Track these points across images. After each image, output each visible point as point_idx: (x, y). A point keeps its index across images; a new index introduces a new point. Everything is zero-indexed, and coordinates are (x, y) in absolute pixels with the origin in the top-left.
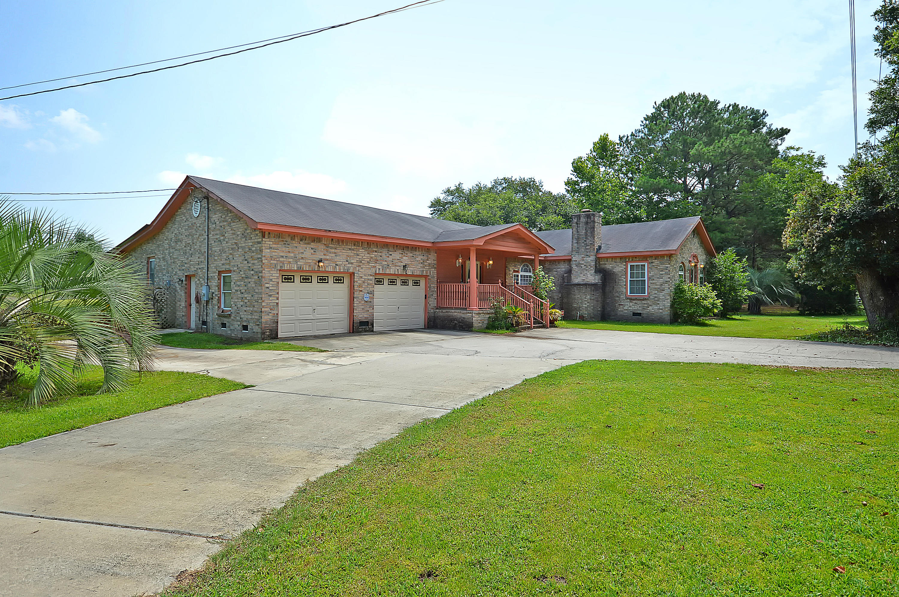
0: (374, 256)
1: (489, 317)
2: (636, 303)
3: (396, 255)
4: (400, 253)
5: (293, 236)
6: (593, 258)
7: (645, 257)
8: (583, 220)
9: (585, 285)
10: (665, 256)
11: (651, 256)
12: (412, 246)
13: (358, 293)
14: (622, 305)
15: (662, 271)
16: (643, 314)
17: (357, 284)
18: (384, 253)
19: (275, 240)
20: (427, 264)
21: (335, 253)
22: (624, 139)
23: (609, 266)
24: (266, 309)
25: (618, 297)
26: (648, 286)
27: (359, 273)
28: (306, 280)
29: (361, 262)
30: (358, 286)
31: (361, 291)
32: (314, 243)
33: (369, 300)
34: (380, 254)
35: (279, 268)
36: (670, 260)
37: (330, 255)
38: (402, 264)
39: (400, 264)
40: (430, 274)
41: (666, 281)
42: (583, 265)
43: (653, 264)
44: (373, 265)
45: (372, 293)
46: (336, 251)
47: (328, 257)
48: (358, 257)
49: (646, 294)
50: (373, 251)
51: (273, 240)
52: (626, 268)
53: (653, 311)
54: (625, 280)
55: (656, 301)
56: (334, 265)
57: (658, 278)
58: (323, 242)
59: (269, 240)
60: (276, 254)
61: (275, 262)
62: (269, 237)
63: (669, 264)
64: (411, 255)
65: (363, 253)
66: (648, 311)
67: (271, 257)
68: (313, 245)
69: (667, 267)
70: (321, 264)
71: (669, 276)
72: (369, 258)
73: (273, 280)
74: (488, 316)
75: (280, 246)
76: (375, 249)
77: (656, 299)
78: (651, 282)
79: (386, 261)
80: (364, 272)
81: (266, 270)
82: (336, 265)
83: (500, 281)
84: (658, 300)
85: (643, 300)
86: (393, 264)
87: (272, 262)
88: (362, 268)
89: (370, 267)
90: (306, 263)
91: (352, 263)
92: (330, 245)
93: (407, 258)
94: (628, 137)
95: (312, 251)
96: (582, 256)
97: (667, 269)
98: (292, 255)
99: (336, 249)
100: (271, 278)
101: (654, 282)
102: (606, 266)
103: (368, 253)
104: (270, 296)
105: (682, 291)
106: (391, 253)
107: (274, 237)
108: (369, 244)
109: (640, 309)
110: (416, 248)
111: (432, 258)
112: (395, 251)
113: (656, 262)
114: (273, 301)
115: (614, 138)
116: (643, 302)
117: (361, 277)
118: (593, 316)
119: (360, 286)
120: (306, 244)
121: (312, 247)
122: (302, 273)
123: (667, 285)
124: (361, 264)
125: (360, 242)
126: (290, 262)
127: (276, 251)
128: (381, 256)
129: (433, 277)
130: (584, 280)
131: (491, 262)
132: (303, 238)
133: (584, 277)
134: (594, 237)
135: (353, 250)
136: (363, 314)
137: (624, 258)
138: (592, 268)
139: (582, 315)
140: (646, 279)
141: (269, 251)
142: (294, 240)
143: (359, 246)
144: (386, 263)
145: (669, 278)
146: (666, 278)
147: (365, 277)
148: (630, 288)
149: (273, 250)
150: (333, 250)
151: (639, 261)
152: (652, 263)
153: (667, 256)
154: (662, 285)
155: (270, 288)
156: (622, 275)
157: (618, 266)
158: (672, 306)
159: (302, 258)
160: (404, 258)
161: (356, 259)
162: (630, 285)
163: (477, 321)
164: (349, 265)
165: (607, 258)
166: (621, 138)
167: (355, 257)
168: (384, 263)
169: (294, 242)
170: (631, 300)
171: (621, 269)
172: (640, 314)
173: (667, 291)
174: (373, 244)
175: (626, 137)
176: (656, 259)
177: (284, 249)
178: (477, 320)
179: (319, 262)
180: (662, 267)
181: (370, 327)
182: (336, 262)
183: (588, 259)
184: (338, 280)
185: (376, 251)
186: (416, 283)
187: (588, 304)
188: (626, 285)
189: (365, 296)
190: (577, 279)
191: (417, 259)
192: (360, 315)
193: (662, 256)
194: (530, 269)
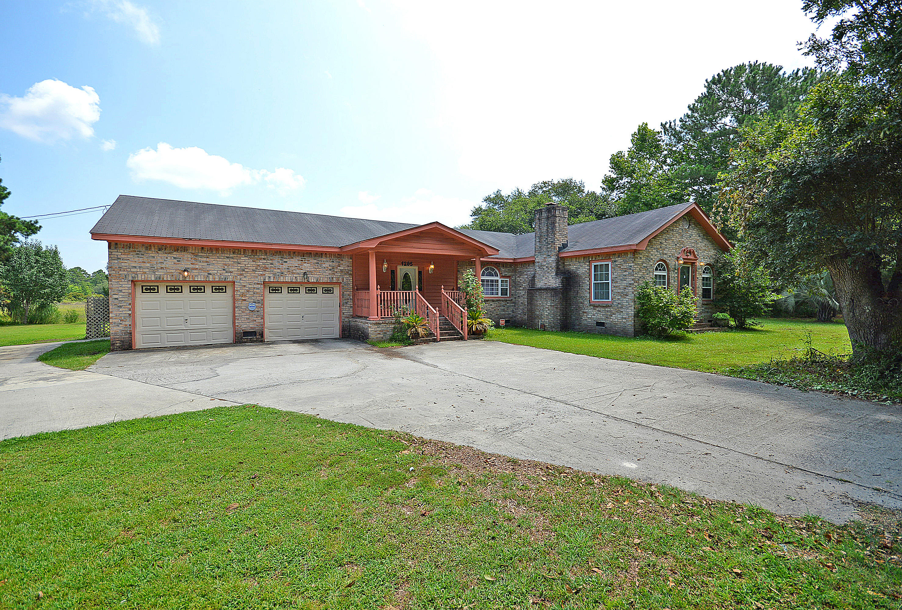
0: (262, 264)
1: (394, 328)
2: (599, 311)
3: (294, 262)
4: (298, 260)
5: (148, 246)
6: (553, 258)
7: (608, 255)
8: (544, 215)
9: (546, 289)
10: (629, 253)
11: (614, 254)
12: (316, 252)
13: (240, 302)
14: (585, 312)
15: (626, 271)
16: (606, 324)
17: (239, 293)
18: (276, 261)
19: (124, 250)
20: (337, 270)
21: (207, 262)
22: (668, 126)
23: (573, 267)
24: (115, 321)
25: (581, 303)
26: (612, 291)
27: (241, 282)
28: (174, 289)
29: (244, 271)
30: (239, 295)
31: (245, 300)
32: (178, 252)
33: (257, 309)
34: (271, 262)
35: (130, 278)
36: (635, 258)
37: (200, 264)
38: (301, 271)
39: (298, 271)
40: (343, 281)
41: (630, 284)
42: (545, 267)
43: (617, 263)
44: (261, 273)
45: (262, 302)
46: (208, 260)
47: (197, 267)
48: (239, 265)
49: (610, 300)
50: (261, 259)
51: (122, 251)
52: (590, 269)
53: (616, 320)
54: (588, 283)
55: (620, 308)
56: (207, 274)
57: (621, 280)
58: (190, 251)
59: (116, 251)
60: (127, 264)
61: (126, 273)
62: (116, 248)
63: (633, 262)
64: (315, 261)
65: (246, 261)
66: (611, 320)
67: (119, 267)
68: (175, 254)
69: (631, 266)
70: (186, 273)
71: (633, 277)
72: (256, 266)
73: (123, 291)
74: (393, 326)
75: (132, 256)
76: (263, 257)
77: (620, 306)
78: (614, 284)
79: (279, 269)
80: (249, 280)
81: (113, 281)
82: (208, 274)
83: (443, 287)
84: (621, 307)
85: (607, 306)
86: (289, 271)
87: (120, 272)
88: (245, 277)
89: (257, 275)
90: (167, 274)
91: (231, 272)
92: (199, 254)
93: (309, 265)
94: (670, 123)
95: (175, 261)
96: (545, 256)
97: (630, 269)
98: (148, 265)
99: (208, 258)
100: (120, 289)
101: (617, 285)
102: (570, 267)
103: (253, 261)
104: (120, 307)
105: (648, 297)
106: (285, 260)
107: (123, 248)
108: (254, 251)
109: (603, 317)
110: (322, 254)
111: (346, 264)
112: (292, 258)
113: (620, 260)
114: (124, 312)
115: (655, 126)
116: (606, 309)
117: (245, 286)
118: (553, 325)
119: (243, 295)
120: (166, 254)
121: (175, 256)
122: (167, 283)
123: (631, 288)
124: (243, 272)
125: (242, 250)
126: (145, 273)
127: (126, 261)
128: (272, 264)
129: (348, 284)
130: (546, 284)
131: (432, 267)
132: (162, 247)
133: (546, 280)
134: (555, 234)
135: (232, 258)
136: (247, 323)
137: (587, 257)
138: (553, 270)
139: (544, 324)
140: (610, 281)
141: (117, 262)
142: (150, 249)
143: (240, 254)
144: (279, 271)
145: (633, 280)
146: (629, 280)
147: (250, 286)
148: (595, 293)
149: (122, 261)
150: (205, 259)
151: (602, 260)
152: (615, 261)
153: (631, 253)
154: (625, 288)
155: (120, 299)
156: (586, 277)
157: (582, 267)
158: (636, 315)
159: (162, 268)
160: (305, 265)
161: (237, 267)
162: (595, 289)
163: (376, 331)
164: (227, 274)
165: (571, 257)
166: (663, 126)
167: (235, 265)
168: (275, 271)
169: (150, 252)
170: (595, 307)
171: (585, 270)
172: (602, 324)
173: (631, 296)
174: (260, 251)
175: (669, 124)
176: (619, 257)
177: (136, 259)
178: (372, 330)
179: (185, 271)
180: (625, 266)
181: (257, 337)
182: (208, 271)
183: (549, 259)
184: (219, 289)
185: (264, 259)
186: (328, 291)
187: (548, 311)
188: (590, 289)
189: (250, 306)
190: (539, 284)
191: (324, 265)
192: (246, 325)
193: (625, 252)
194: (496, 273)
